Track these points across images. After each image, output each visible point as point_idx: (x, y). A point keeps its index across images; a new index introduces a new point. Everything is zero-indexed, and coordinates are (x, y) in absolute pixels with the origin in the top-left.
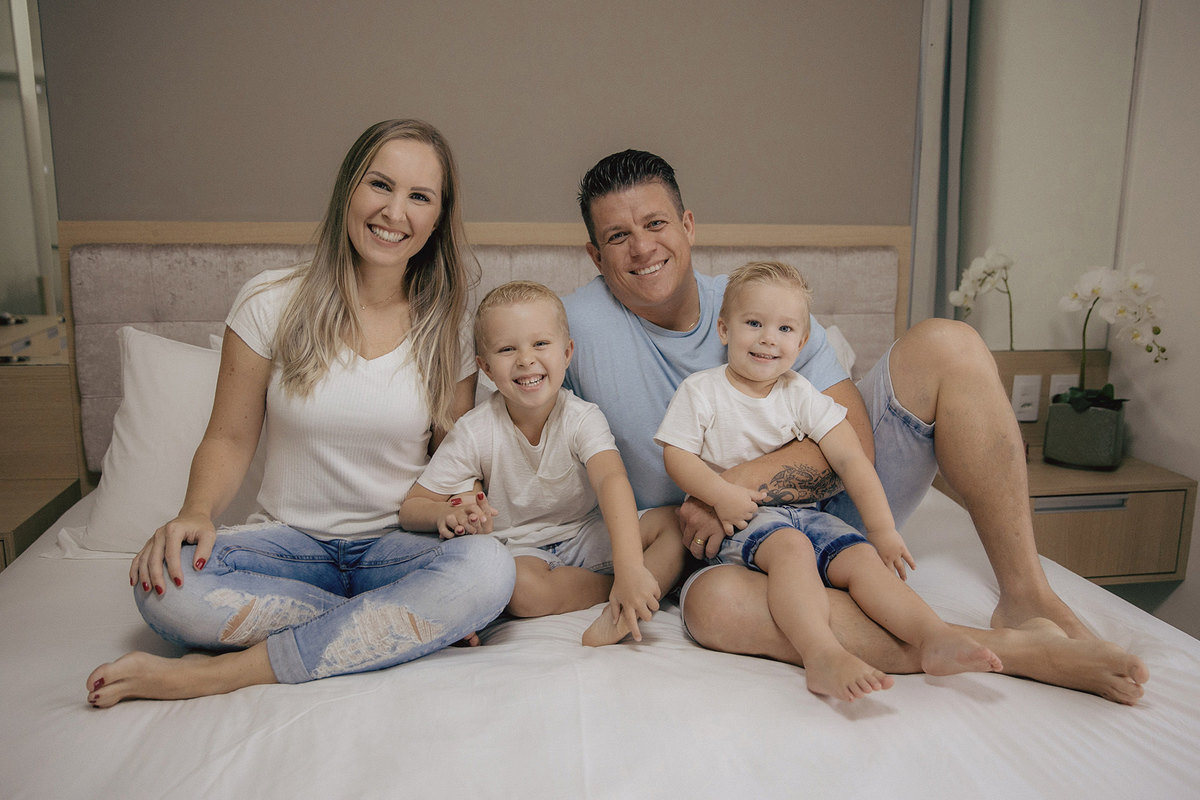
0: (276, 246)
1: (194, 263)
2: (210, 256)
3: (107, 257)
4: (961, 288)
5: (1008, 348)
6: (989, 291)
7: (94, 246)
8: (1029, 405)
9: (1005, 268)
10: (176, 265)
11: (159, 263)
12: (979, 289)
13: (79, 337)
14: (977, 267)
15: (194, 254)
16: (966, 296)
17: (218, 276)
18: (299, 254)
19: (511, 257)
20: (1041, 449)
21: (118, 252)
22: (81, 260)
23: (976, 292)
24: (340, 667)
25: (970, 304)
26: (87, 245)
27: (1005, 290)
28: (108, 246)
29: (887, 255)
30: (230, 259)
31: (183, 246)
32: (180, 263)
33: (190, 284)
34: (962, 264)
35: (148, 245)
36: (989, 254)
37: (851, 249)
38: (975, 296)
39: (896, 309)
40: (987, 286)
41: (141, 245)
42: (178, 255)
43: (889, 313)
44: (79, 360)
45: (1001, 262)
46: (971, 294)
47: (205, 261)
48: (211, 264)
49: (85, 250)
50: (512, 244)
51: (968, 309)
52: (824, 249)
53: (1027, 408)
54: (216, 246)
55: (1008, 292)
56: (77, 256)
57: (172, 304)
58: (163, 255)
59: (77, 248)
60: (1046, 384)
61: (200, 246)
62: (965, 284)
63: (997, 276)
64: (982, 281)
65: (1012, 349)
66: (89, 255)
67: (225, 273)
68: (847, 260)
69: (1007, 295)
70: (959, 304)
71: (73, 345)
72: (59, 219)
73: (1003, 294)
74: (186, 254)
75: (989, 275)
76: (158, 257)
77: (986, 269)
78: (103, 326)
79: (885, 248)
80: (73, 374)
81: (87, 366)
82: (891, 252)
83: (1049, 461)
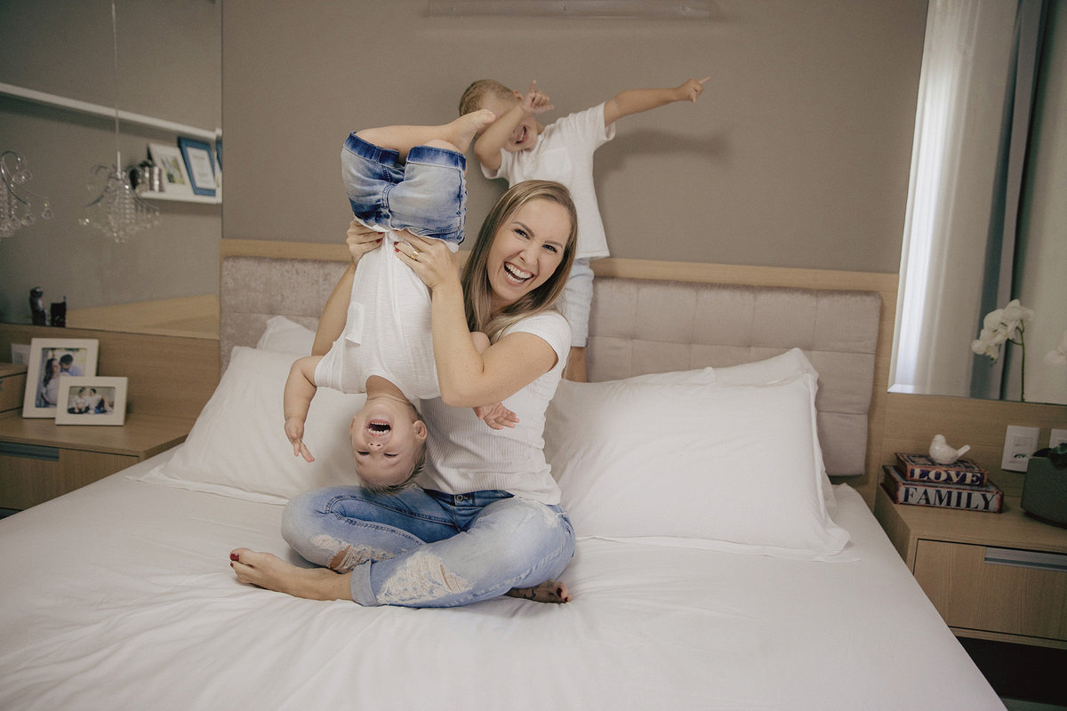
1: (297, 273)
2: (309, 268)
3: (243, 264)
4: (981, 337)
7: (236, 257)
8: (1023, 456)
9: (1021, 320)
10: (286, 274)
11: (276, 272)
13: (223, 321)
15: (298, 266)
17: (313, 284)
21: (250, 262)
22: (228, 264)
24: (395, 599)
26: (232, 256)
27: (1020, 341)
28: (246, 257)
30: (321, 271)
31: (293, 260)
32: (288, 272)
33: (294, 288)
35: (271, 258)
37: (832, 292)
39: (876, 350)
41: (266, 258)
42: (288, 266)
43: (867, 353)
44: (222, 337)
45: (1017, 314)
47: (305, 272)
48: (309, 273)
49: (231, 259)
52: (805, 291)
53: (1019, 459)
54: (315, 261)
55: (1022, 344)
56: (225, 263)
57: (282, 302)
58: (277, 265)
59: (227, 258)
60: (1045, 436)
61: (304, 261)
62: (985, 334)
63: (1010, 328)
66: (232, 263)
67: (317, 281)
68: (824, 302)
69: (1021, 347)
71: (220, 326)
72: (223, 237)
73: (1017, 346)
74: (294, 267)
76: (275, 267)
78: (238, 314)
79: (867, 293)
80: (219, 348)
81: (226, 342)
82: (872, 298)
83: (1030, 515)
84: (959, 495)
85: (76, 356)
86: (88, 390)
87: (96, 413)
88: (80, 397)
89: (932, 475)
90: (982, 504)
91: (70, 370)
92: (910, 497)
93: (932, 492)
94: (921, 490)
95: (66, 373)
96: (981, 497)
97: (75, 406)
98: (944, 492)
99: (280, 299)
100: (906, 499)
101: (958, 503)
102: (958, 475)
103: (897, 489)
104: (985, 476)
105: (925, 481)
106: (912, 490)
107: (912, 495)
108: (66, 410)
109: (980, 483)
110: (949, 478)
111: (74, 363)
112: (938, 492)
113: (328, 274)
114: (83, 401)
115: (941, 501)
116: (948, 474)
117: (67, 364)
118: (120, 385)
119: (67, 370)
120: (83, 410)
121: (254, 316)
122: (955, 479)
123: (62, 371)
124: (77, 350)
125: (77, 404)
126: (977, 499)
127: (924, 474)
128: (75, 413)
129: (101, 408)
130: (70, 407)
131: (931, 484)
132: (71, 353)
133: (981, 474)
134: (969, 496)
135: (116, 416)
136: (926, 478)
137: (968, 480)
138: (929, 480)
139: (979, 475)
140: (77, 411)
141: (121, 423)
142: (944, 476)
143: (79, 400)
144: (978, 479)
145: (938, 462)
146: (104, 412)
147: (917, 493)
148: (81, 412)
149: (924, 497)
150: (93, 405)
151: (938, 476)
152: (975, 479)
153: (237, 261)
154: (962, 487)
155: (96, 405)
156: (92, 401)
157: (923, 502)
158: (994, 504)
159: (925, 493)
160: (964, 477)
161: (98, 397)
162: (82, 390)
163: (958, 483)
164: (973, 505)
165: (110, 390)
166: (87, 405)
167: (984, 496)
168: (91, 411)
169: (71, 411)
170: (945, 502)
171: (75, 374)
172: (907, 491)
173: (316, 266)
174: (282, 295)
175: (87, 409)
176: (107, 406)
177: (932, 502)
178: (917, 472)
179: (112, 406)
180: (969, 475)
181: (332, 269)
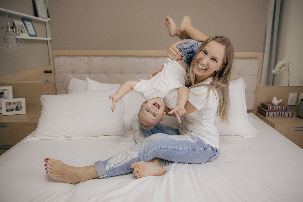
0: (99, 56)
1: (81, 60)
2: (84, 58)
3: (62, 58)
4: (275, 69)
5: (288, 86)
6: (283, 70)
7: (59, 56)
8: (293, 101)
9: (288, 64)
10: (77, 60)
11: (73, 60)
12: (280, 69)
13: (56, 77)
14: (280, 64)
15: (81, 58)
16: (276, 71)
17: (86, 63)
18: (105, 58)
19: (157, 59)
20: (296, 113)
21: (64, 57)
22: (56, 59)
23: (279, 70)
25: (277, 73)
26: (58, 56)
27: (288, 70)
28: (62, 56)
29: (256, 60)
30: (89, 59)
31: (78, 56)
32: (78, 60)
33: (80, 65)
34: (276, 63)
35: (71, 56)
36: (284, 60)
37: (246, 58)
38: (279, 71)
39: (258, 75)
40: (282, 69)
41: (69, 56)
42: (77, 58)
43: (256, 76)
44: (56, 82)
45: (287, 62)
46: (278, 71)
47: (83, 59)
48: (85, 60)
49: (57, 57)
50: (157, 56)
51: (277, 74)
52: (239, 58)
53: (292, 102)
54: (86, 56)
55: (289, 71)
56: (55, 58)
58: (73, 58)
59: (56, 56)
60: (298, 96)
61: (82, 56)
62: (276, 68)
63: (286, 66)
64: (281, 67)
65: (289, 86)
66: (58, 58)
67: (88, 62)
68: (245, 61)
69: (288, 72)
70: (274, 73)
71: (55, 79)
72: (53, 50)
73: (287, 71)
74: (79, 58)
75: (283, 66)
77: (283, 64)
78: (61, 75)
79: (256, 58)
80: (55, 86)
81: (58, 84)
82: (257, 59)
83: (298, 117)
84: (282, 113)
85: (5, 92)
86: (12, 103)
87: (16, 110)
88: (10, 106)
89: (274, 109)
90: (288, 115)
91: (4, 97)
92: (269, 115)
93: (275, 113)
94: (272, 113)
95: (3, 98)
96: (287, 114)
97: (8, 109)
98: (278, 113)
99: (75, 69)
100: (268, 116)
101: (281, 116)
102: (281, 108)
103: (266, 113)
104: (288, 108)
105: (272, 110)
106: (270, 113)
107: (270, 114)
108: (5, 111)
109: (286, 109)
110: (279, 109)
111: (5, 94)
112: (277, 113)
113: (92, 60)
114: (11, 107)
115: (277, 115)
116: (279, 108)
117: (2, 95)
118: (23, 101)
119: (3, 97)
120: (11, 110)
121: (67, 75)
122: (280, 109)
123: (1, 97)
124: (5, 90)
125: (9, 108)
126: (286, 114)
127: (272, 108)
128: (8, 111)
129: (17, 109)
130: (7, 109)
131: (274, 111)
132: (3, 91)
133: (287, 107)
134: (284, 113)
135: (23, 111)
136: (273, 109)
137: (283, 109)
138: (274, 110)
139: (286, 107)
140: (9, 110)
141: (25, 113)
142: (277, 109)
143: (9, 107)
144: (286, 108)
145: (275, 104)
146: (19, 110)
147: (271, 114)
148: (10, 111)
149: (273, 115)
150: (15, 108)
151: (276, 109)
152: (285, 108)
153: (59, 57)
154: (282, 111)
155: (16, 108)
156: (14, 107)
157: (273, 116)
158: (290, 115)
159: (273, 113)
160: (282, 108)
161: (16, 105)
162: (10, 103)
163: (281, 110)
164: (285, 116)
165: (20, 102)
166: (12, 108)
167: (288, 113)
168: (14, 110)
169: (7, 111)
171: (6, 98)
172: (269, 113)
173: (87, 57)
174: (76, 67)
175: (13, 110)
176: (19, 108)
177: (275, 116)
178: (271, 108)
179: (21, 108)
180: (284, 108)
181: (92, 58)
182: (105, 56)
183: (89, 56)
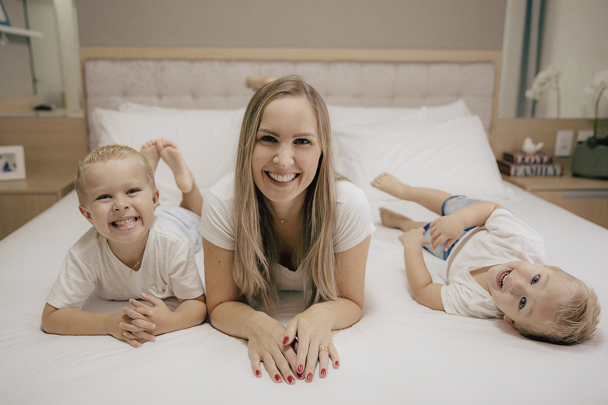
0: (181, 59)
1: (142, 68)
5: (556, 117)
7: (95, 59)
8: (565, 147)
9: (557, 76)
11: (126, 68)
13: (88, 103)
14: (542, 75)
18: (191, 63)
20: (571, 168)
21: (107, 62)
22: (90, 66)
26: (93, 58)
28: (103, 59)
30: (158, 66)
31: (137, 59)
32: (135, 67)
35: (121, 59)
36: (549, 68)
41: (117, 59)
45: (556, 72)
47: (148, 67)
49: (91, 60)
53: (564, 149)
54: (153, 59)
56: (88, 64)
57: (131, 87)
58: (127, 64)
59: (88, 60)
60: (576, 135)
63: (553, 80)
64: (544, 83)
66: (93, 63)
74: (139, 63)
76: (125, 65)
77: (547, 76)
82: (492, 64)
84: (542, 170)
87: (4, 172)
89: (527, 160)
93: (528, 169)
94: (523, 168)
96: (552, 170)
98: (534, 169)
99: (130, 85)
100: (515, 174)
101: (541, 173)
102: (540, 159)
103: (510, 170)
106: (518, 169)
107: (518, 172)
109: (551, 162)
110: (535, 162)
112: (531, 169)
113: (164, 67)
115: (532, 172)
116: (535, 159)
118: (18, 152)
121: (113, 98)
126: (550, 170)
127: (523, 159)
129: (7, 168)
131: (527, 165)
133: (552, 159)
134: (546, 169)
135: (20, 172)
137: (545, 161)
141: (24, 178)
142: (533, 160)
145: (528, 153)
146: (10, 170)
147: (521, 170)
151: (530, 161)
152: (548, 160)
153: (96, 61)
154: (542, 165)
155: (3, 166)
157: (524, 175)
158: (558, 172)
159: (525, 170)
160: (542, 159)
161: (3, 162)
163: (539, 163)
164: (548, 173)
165: (11, 156)
167: (554, 169)
170: (535, 174)
172: (516, 170)
173: (154, 62)
174: (132, 82)
176: (11, 167)
177: (528, 174)
178: (520, 159)
179: (15, 166)
181: (165, 64)
182: (192, 60)
183: (159, 60)
